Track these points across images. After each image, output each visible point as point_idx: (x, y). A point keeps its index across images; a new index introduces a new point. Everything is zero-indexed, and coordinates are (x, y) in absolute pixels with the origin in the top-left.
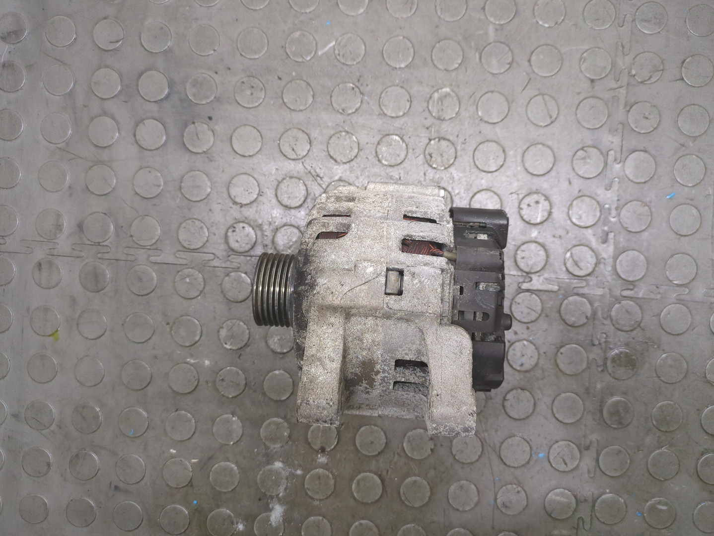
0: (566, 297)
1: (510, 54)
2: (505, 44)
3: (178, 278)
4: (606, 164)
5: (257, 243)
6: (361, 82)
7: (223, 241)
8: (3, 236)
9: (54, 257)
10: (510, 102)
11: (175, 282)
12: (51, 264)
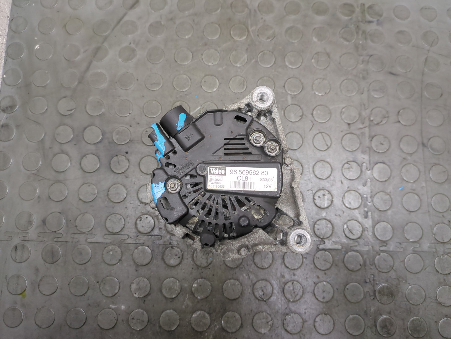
0: (346, 253)
1: (301, 111)
2: (298, 105)
3: (105, 252)
4: (362, 171)
5: (155, 227)
7: (134, 226)
9: (26, 242)
10: (303, 137)
11: (103, 254)
12: (23, 246)
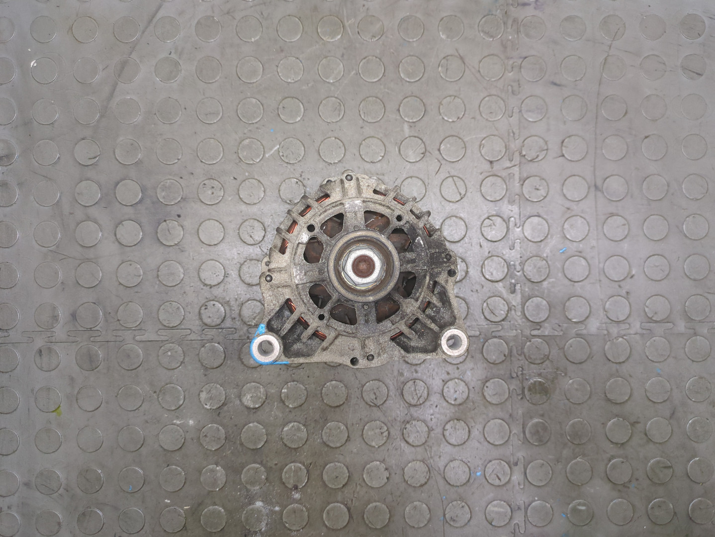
0: (486, 340)
1: (423, 145)
2: (418, 137)
3: (161, 352)
4: (508, 229)
5: (227, 317)
6: (303, 177)
7: (197, 317)
8: (6, 330)
9: (53, 344)
10: (427, 184)
11: (158, 356)
12: (50, 349)
